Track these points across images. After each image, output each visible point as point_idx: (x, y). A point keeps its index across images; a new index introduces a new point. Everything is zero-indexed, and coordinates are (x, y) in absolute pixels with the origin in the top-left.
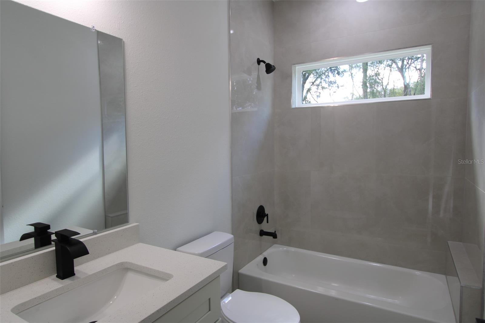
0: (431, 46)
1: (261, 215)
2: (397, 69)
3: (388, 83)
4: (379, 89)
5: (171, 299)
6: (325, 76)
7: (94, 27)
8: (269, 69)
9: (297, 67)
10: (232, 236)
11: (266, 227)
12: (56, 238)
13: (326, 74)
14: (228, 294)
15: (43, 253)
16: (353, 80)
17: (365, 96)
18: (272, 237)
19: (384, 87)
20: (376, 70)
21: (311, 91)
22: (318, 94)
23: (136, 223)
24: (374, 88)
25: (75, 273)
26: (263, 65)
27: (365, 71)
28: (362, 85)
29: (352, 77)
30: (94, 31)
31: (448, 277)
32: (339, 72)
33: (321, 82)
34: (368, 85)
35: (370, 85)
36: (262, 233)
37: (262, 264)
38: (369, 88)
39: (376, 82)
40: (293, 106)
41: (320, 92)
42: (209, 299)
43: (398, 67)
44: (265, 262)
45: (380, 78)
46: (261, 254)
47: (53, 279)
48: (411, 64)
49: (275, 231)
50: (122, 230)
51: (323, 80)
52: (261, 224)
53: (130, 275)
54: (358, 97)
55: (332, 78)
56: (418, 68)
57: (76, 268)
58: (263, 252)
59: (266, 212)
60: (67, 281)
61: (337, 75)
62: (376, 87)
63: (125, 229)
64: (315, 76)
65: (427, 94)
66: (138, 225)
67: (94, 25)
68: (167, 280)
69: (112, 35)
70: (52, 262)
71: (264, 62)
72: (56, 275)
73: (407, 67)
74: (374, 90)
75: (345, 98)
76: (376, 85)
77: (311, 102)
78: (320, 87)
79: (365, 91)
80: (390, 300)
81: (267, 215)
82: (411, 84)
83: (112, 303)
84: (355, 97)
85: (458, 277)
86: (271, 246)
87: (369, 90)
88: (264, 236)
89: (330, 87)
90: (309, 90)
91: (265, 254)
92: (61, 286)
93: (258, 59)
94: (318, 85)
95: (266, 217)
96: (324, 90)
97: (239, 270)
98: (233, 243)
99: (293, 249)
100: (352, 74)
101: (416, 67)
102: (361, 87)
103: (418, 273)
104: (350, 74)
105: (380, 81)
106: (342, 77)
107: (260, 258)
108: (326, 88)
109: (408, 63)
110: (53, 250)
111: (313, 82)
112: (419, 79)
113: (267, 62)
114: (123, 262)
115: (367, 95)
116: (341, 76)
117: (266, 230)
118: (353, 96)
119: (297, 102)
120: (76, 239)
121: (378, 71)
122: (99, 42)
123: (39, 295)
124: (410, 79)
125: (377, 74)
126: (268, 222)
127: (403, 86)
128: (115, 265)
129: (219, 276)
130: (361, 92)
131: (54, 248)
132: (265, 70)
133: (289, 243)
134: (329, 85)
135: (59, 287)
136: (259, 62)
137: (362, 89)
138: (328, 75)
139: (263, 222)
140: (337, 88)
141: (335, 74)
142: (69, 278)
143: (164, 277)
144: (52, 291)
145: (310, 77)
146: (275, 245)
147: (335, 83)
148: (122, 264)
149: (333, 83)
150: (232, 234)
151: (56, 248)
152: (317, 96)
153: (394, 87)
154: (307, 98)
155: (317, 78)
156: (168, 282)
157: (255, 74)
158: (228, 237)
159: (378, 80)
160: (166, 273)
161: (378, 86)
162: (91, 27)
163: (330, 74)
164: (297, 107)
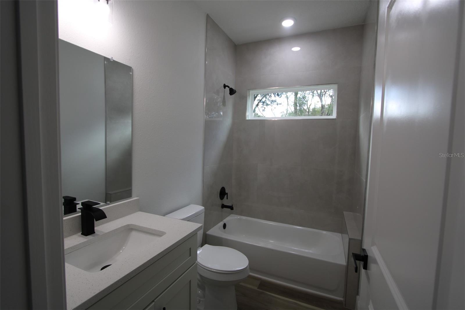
0: (337, 84)
1: (223, 193)
2: (317, 94)
3: (311, 104)
4: (305, 107)
5: (167, 247)
6: (269, 96)
7: (112, 58)
8: (232, 92)
9: (251, 92)
10: (203, 208)
11: (226, 202)
12: (82, 207)
13: (270, 95)
14: (199, 247)
15: (72, 218)
16: (287, 100)
17: (296, 113)
18: (230, 209)
19: (309, 107)
20: (303, 94)
21: (258, 106)
22: (263, 109)
23: (137, 197)
24: (302, 107)
25: (95, 231)
26: (227, 89)
27: (296, 94)
28: (294, 104)
29: (287, 98)
30: (112, 60)
31: (343, 235)
32: (279, 94)
33: (265, 100)
34: (298, 105)
35: (300, 105)
36: (223, 206)
37: (223, 228)
38: (298, 107)
39: (303, 103)
40: (247, 119)
41: (265, 107)
42: (190, 249)
43: (318, 93)
44: (225, 226)
45: (306, 100)
46: (222, 221)
47: (79, 236)
48: (326, 92)
49: (232, 205)
50: (127, 202)
51: (267, 99)
52: (223, 200)
53: (134, 234)
54: (291, 112)
55: (273, 98)
56: (330, 95)
57: (96, 228)
58: (223, 220)
59: (226, 192)
60: (90, 237)
61: (277, 96)
62: (303, 106)
63: (129, 201)
64: (262, 95)
65: (334, 116)
66: (139, 199)
67: (112, 57)
68: (162, 236)
69: (124, 64)
70: (78, 224)
71: (229, 87)
72: (81, 233)
73: (324, 94)
74: (301, 108)
75: (281, 112)
76: (303, 105)
77: (258, 114)
78: (265, 104)
79: (296, 109)
80: (307, 251)
81: (227, 194)
82: (326, 105)
83: (121, 252)
84: (289, 112)
85: (348, 234)
86: (229, 216)
87: (298, 108)
88: (224, 208)
89: (272, 104)
90: (257, 105)
91: (225, 221)
92: (86, 240)
93: (224, 85)
94: (264, 103)
95: (226, 195)
96: (268, 106)
97: (207, 232)
98: (204, 213)
99: (244, 218)
100: (287, 96)
101: (329, 95)
102: (293, 105)
103: (324, 232)
104: (286, 96)
105: (306, 103)
106: (280, 98)
107: (221, 224)
108: (270, 105)
109: (324, 91)
110: (80, 215)
111: (260, 99)
112: (331, 103)
113: (230, 87)
114: (129, 224)
115: (297, 112)
116: (280, 96)
117: (226, 204)
118: (287, 111)
119: (250, 116)
120: (97, 207)
121: (305, 95)
122: (105, 62)
123: (71, 246)
124: (325, 102)
125: (304, 98)
126: (227, 199)
127: (321, 106)
128: (123, 226)
129: (197, 233)
130: (293, 109)
131: (80, 214)
132: (229, 92)
133: (241, 214)
134: (271, 102)
135: (85, 241)
136: (225, 86)
137: (294, 107)
138: (271, 96)
139: (224, 199)
140: (277, 105)
141: (276, 95)
142: (92, 235)
143: (159, 234)
144: (80, 244)
145: (259, 96)
146: (232, 215)
147: (275, 101)
148: (128, 225)
149: (274, 101)
150: (203, 206)
151: (81, 214)
152: (263, 110)
153: (315, 106)
154: (255, 111)
155: (263, 97)
156: (162, 237)
157: (221, 95)
158: (200, 208)
159: (304, 102)
160: (161, 231)
161: (304, 106)
162: (110, 58)
163: (273, 95)
164: (250, 119)
